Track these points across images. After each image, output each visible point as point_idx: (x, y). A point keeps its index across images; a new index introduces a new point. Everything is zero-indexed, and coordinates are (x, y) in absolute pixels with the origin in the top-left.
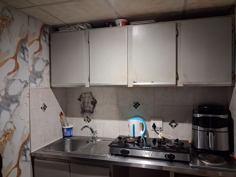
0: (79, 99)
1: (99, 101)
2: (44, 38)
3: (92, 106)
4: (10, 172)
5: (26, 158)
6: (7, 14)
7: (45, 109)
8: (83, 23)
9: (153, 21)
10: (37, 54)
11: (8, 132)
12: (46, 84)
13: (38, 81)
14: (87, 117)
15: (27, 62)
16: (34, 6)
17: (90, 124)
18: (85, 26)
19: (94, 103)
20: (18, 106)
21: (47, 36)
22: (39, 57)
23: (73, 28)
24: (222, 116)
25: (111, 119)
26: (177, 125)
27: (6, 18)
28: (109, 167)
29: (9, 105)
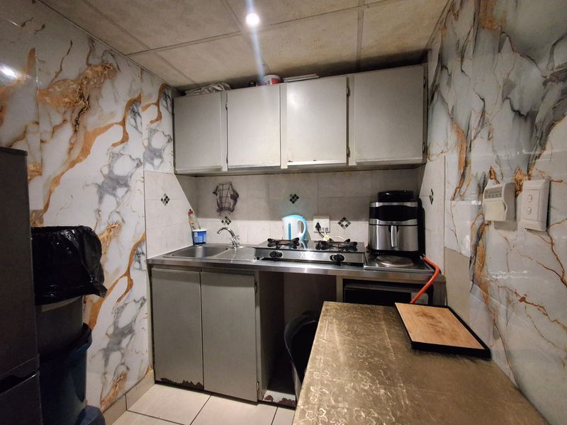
0: (214, 193)
1: (242, 195)
2: (164, 102)
3: (232, 202)
4: (117, 281)
5: (141, 266)
6: (111, 60)
7: (167, 202)
8: (218, 83)
9: (314, 76)
10: (155, 124)
11: (114, 226)
12: (168, 167)
13: (157, 162)
14: (226, 218)
15: (140, 132)
16: (148, 50)
17: (230, 227)
18: (222, 86)
19: (235, 197)
20: (127, 192)
21: (169, 102)
22: (157, 128)
23: (206, 90)
24: (409, 204)
25: (259, 219)
26: (350, 223)
27: (108, 66)
28: (253, 275)
29: (114, 189)
